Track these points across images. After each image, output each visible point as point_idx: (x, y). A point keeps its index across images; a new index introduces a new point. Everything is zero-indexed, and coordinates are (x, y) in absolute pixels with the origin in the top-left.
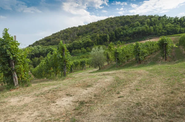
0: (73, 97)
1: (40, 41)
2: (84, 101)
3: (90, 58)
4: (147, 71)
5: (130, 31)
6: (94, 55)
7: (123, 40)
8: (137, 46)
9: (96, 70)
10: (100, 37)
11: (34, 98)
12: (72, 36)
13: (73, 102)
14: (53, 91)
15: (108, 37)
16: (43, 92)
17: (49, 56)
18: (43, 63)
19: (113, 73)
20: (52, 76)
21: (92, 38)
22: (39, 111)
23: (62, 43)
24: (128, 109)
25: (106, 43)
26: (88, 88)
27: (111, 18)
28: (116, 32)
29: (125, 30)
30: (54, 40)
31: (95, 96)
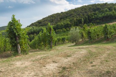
0: (58, 63)
1: (35, 23)
2: (65, 67)
3: (69, 36)
4: (114, 46)
5: (100, 16)
6: (72, 34)
7: (94, 22)
8: (106, 27)
9: (73, 44)
10: (76, 20)
11: (32, 63)
12: (56, 20)
13: (57, 67)
14: (44, 58)
15: (83, 20)
16: (37, 59)
17: (40, 34)
18: (37, 38)
19: (87, 48)
20: (42, 48)
21: (71, 21)
22: (35, 72)
23: (50, 25)
24: (100, 75)
25: (81, 25)
26: (68, 58)
27: (86, 6)
28: (89, 16)
29: (96, 14)
30: (44, 23)
31: (73, 64)
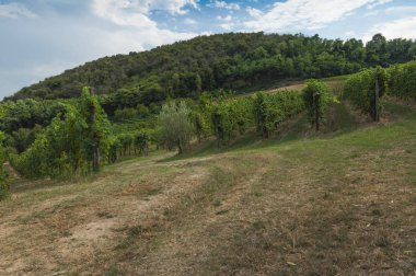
0: (115, 219)
1: (34, 87)
2: (140, 227)
3: (159, 128)
4: (280, 153)
5: (246, 67)
6: (167, 120)
7: (231, 87)
8: (260, 100)
9: (172, 154)
10: (180, 79)
11: (17, 228)
12: (113, 77)
13: (113, 230)
14: (66, 208)
15: (199, 79)
16: (39, 211)
17: (56, 125)
18: (43, 141)
19: (210, 161)
21: (163, 82)
22: (28, 258)
23: (87, 93)
25: (193, 93)
26: (151, 198)
28: (215, 68)
29: (236, 64)
30: (69, 86)
31: (166, 214)
